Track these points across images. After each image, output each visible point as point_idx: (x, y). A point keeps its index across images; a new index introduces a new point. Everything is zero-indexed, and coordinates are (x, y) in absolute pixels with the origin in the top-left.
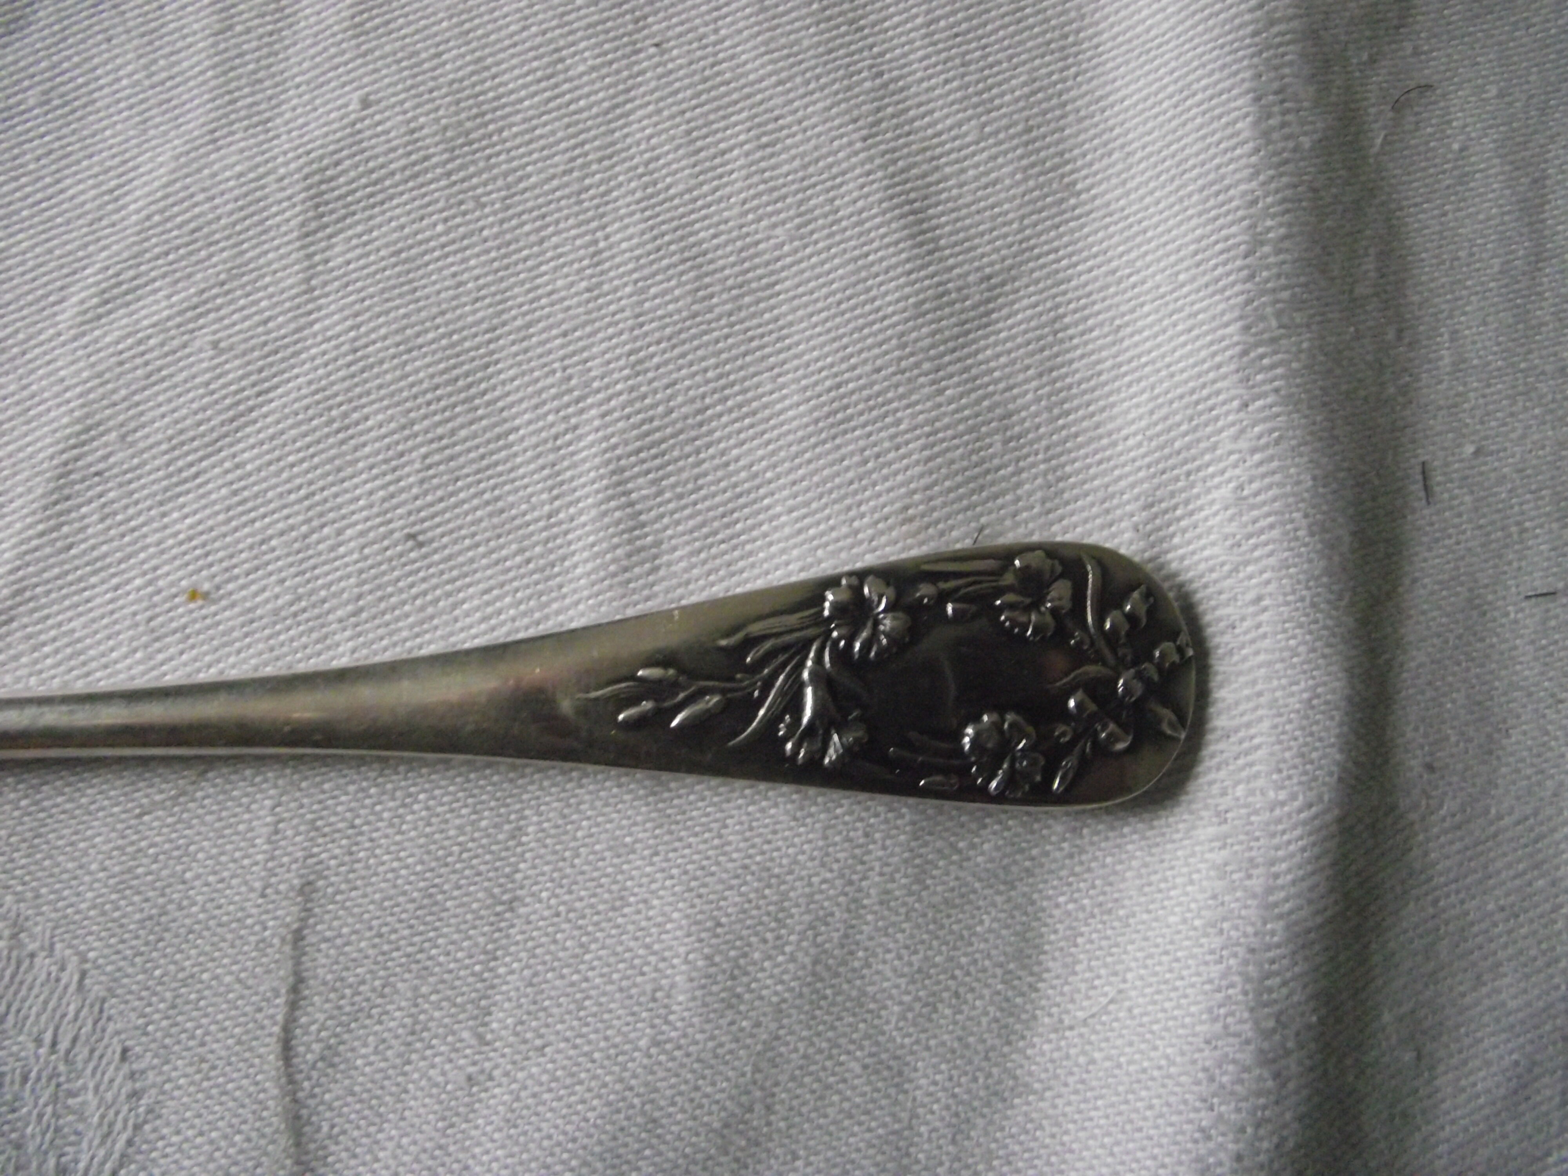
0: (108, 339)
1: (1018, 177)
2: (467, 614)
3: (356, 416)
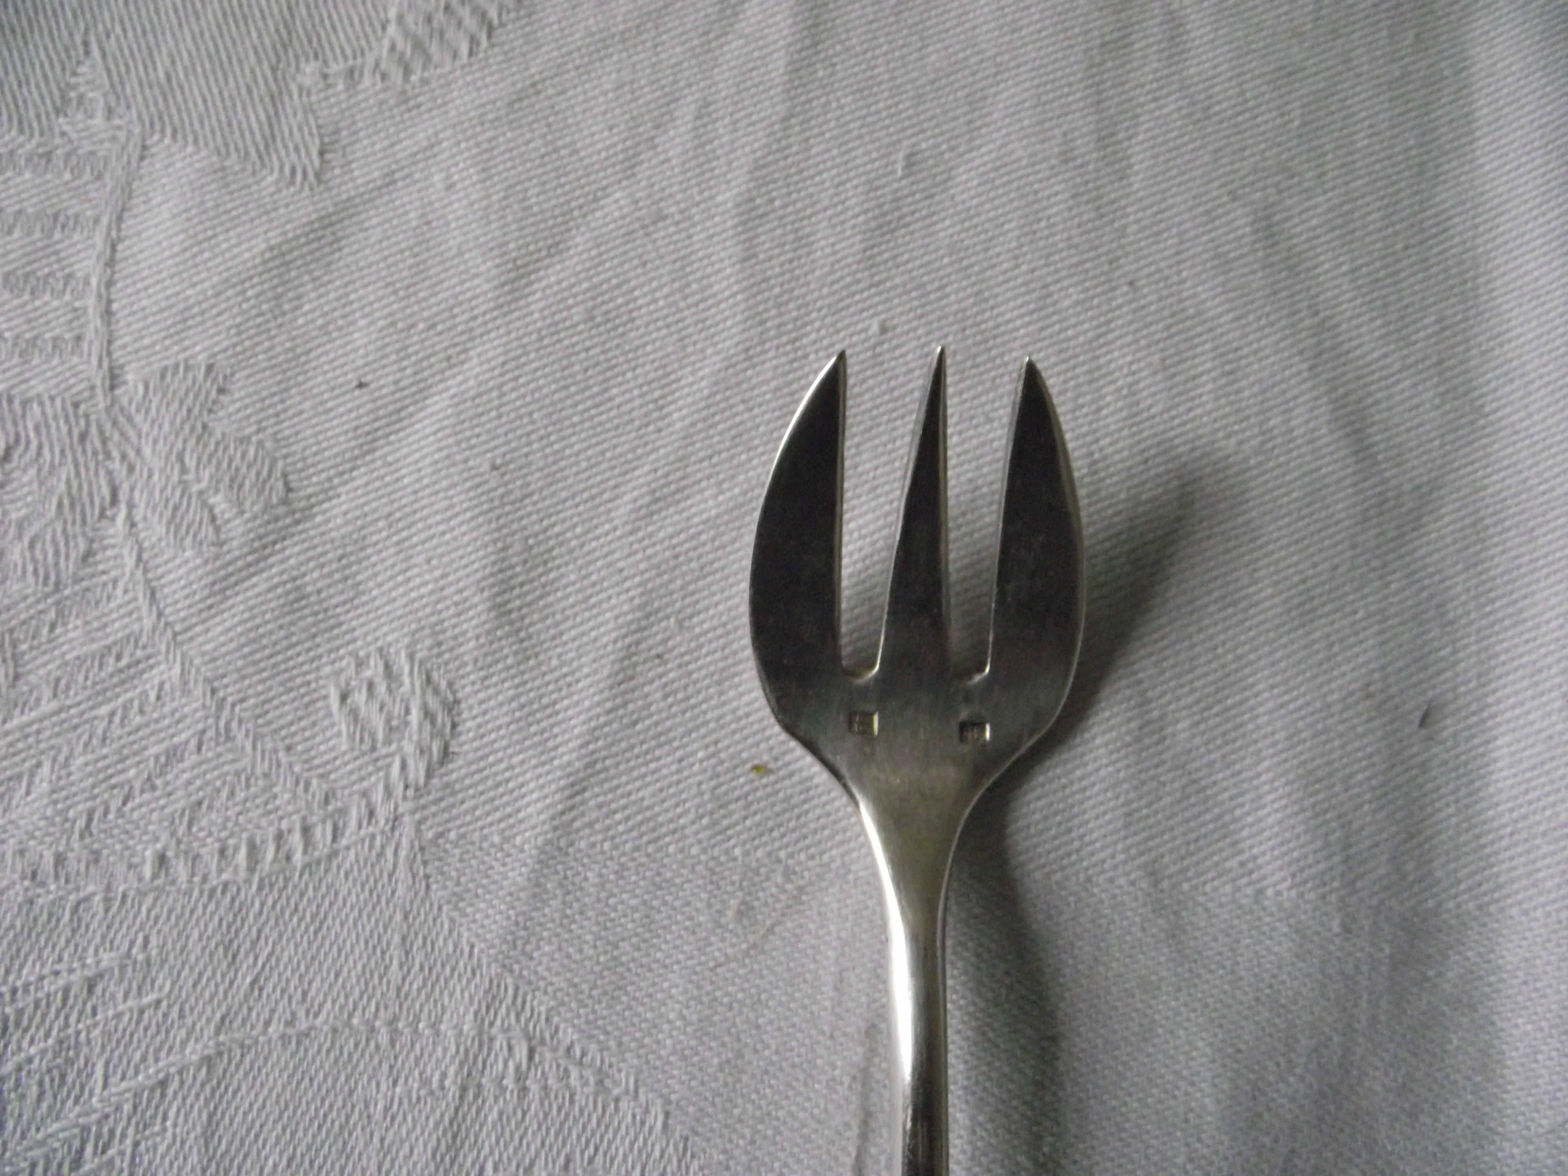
0: (662, 534)
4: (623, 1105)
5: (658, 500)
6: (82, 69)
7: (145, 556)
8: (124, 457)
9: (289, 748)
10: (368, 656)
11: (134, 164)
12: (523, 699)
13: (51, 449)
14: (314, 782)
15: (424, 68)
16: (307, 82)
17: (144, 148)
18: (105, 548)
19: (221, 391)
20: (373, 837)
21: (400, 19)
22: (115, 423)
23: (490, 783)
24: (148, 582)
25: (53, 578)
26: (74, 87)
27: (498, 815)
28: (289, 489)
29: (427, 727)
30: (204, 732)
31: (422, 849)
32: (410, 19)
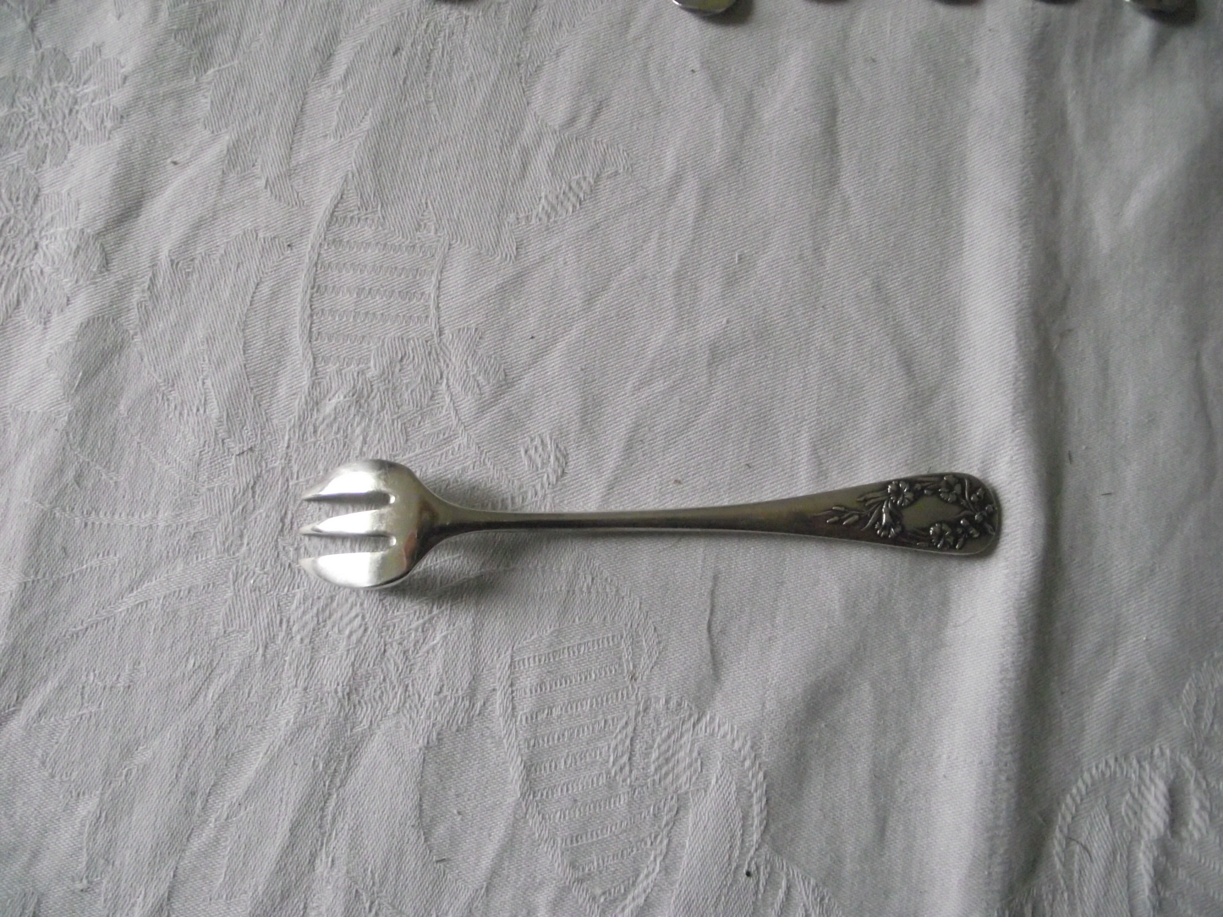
0: (643, 396)
1: (940, 355)
2: (766, 490)
3: (728, 425)
4: (625, 599)
5: (642, 384)
6: (425, 214)
7: (454, 398)
8: (445, 361)
9: (506, 469)
10: (535, 437)
11: (446, 250)
12: (591, 454)
13: (418, 358)
14: (516, 481)
15: (555, 217)
16: (511, 221)
17: (450, 245)
18: (439, 394)
19: (480, 338)
20: (537, 502)
21: (546, 197)
22: (441, 349)
23: (579, 484)
24: (455, 407)
25: (419, 405)
26: (422, 220)
27: (582, 495)
28: (506, 376)
29: (557, 463)
30: (475, 462)
31: (554, 506)
32: (550, 197)
